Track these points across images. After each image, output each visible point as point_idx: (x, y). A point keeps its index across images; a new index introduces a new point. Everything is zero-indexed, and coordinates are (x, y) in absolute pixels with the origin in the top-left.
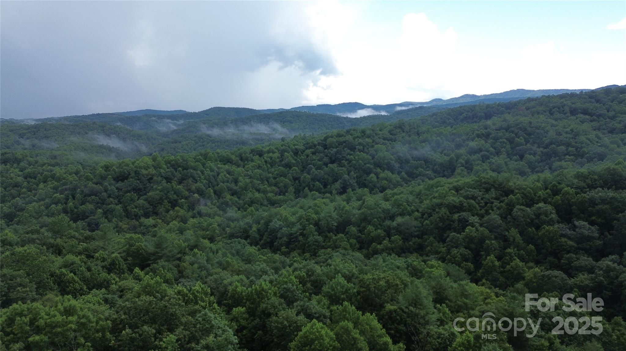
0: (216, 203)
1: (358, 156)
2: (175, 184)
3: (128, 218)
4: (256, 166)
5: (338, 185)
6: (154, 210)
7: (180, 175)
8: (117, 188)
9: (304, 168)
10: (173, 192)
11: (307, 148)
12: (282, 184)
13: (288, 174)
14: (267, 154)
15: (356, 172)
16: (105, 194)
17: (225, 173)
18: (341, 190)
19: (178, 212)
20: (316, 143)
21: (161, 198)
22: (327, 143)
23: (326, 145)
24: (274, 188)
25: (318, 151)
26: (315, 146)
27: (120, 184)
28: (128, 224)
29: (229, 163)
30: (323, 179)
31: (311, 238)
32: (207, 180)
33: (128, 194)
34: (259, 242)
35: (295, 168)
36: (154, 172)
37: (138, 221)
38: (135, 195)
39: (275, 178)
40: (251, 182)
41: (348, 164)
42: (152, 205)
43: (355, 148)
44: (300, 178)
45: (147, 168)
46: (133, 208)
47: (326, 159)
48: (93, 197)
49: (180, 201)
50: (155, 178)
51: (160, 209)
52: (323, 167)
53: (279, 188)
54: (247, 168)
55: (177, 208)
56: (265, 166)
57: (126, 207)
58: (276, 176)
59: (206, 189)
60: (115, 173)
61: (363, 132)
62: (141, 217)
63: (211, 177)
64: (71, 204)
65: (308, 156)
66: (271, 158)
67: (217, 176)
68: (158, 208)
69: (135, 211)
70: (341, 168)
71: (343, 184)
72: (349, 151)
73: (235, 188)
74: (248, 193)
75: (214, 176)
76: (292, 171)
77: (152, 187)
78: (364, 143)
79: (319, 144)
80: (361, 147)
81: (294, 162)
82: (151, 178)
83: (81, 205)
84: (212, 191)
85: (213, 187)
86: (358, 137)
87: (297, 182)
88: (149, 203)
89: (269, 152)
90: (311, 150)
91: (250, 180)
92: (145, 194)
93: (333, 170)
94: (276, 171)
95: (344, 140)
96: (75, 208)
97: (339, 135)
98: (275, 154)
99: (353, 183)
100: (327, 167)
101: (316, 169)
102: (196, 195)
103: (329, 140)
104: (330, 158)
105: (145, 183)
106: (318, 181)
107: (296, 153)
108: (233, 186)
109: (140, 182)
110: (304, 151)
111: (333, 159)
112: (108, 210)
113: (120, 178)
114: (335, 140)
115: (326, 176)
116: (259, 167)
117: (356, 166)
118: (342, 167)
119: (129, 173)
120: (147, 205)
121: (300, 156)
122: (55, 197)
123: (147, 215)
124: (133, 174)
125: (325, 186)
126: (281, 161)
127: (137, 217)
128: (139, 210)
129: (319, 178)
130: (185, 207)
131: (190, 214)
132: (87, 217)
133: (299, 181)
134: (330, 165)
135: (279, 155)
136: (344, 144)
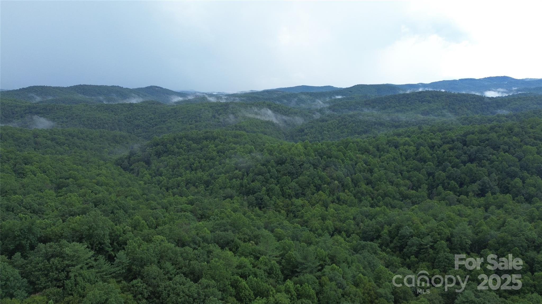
0: (352, 190)
1: (503, 156)
2: (320, 170)
3: (283, 196)
4: (391, 157)
5: (475, 187)
6: (303, 192)
7: (324, 162)
8: (277, 170)
9: (440, 163)
10: (318, 178)
11: (444, 143)
12: (415, 178)
13: (423, 168)
14: (402, 146)
15: (499, 174)
16: (268, 174)
17: (362, 163)
18: (479, 192)
19: (321, 196)
20: (455, 138)
21: (308, 183)
22: (467, 140)
23: (465, 141)
24: (407, 181)
25: (456, 147)
26: (453, 141)
27: (279, 167)
28: (283, 202)
29: (366, 153)
30: (459, 178)
31: (441, 254)
32: (346, 168)
33: (285, 177)
34: (390, 244)
35: (430, 163)
36: (305, 159)
37: (290, 200)
38: (289, 178)
39: (408, 172)
40: (385, 174)
41: (489, 164)
42: (301, 187)
43: (499, 147)
44: (434, 173)
45: (299, 155)
46: (287, 189)
47: (464, 158)
48: (260, 176)
49: (323, 186)
50: (305, 165)
51: (307, 191)
52: (460, 165)
53: (412, 182)
54: (383, 159)
55: (320, 192)
56: (400, 159)
57: (282, 187)
58: (410, 170)
59: (345, 177)
60: (277, 157)
61: (511, 129)
62: (293, 197)
63: (350, 166)
64: (246, 180)
65: (444, 151)
66: (407, 151)
67: (356, 165)
68: (306, 190)
69: (289, 192)
70: (481, 169)
71: (482, 186)
72: (492, 150)
73: (370, 178)
74: (382, 184)
75: (352, 165)
76: (427, 166)
77: (302, 172)
78: (511, 143)
79: (458, 140)
80: (507, 147)
81: (429, 156)
82: (302, 164)
83: (252, 182)
84: (350, 179)
85: (351, 175)
86: (503, 135)
87: (431, 177)
88: (299, 185)
89: (405, 144)
90: (448, 145)
91: (384, 171)
92: (297, 178)
93: (471, 170)
94: (410, 164)
95: (487, 137)
96: (248, 183)
97: (481, 132)
98: (411, 147)
99: (494, 186)
100: (465, 166)
101: (453, 167)
102: (336, 182)
103: (470, 137)
104: (470, 156)
105: (297, 168)
106: (454, 179)
107: (432, 147)
108: (368, 175)
109: (294, 167)
110: (441, 146)
111: (473, 157)
112: (270, 189)
113: (280, 162)
114: (476, 137)
115: (463, 176)
116: (394, 159)
117: (498, 167)
118: (482, 167)
119: (286, 158)
120: (298, 187)
121: (436, 151)
122: (236, 173)
123: (297, 196)
124: (289, 160)
125: (461, 185)
126: (416, 155)
127: (290, 197)
128: (292, 191)
129: (455, 177)
130: (327, 192)
131: (331, 198)
132: (256, 192)
133: (433, 177)
134: (469, 164)
135: (415, 148)
136: (487, 142)
